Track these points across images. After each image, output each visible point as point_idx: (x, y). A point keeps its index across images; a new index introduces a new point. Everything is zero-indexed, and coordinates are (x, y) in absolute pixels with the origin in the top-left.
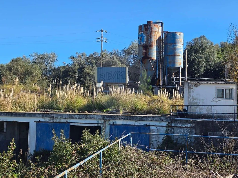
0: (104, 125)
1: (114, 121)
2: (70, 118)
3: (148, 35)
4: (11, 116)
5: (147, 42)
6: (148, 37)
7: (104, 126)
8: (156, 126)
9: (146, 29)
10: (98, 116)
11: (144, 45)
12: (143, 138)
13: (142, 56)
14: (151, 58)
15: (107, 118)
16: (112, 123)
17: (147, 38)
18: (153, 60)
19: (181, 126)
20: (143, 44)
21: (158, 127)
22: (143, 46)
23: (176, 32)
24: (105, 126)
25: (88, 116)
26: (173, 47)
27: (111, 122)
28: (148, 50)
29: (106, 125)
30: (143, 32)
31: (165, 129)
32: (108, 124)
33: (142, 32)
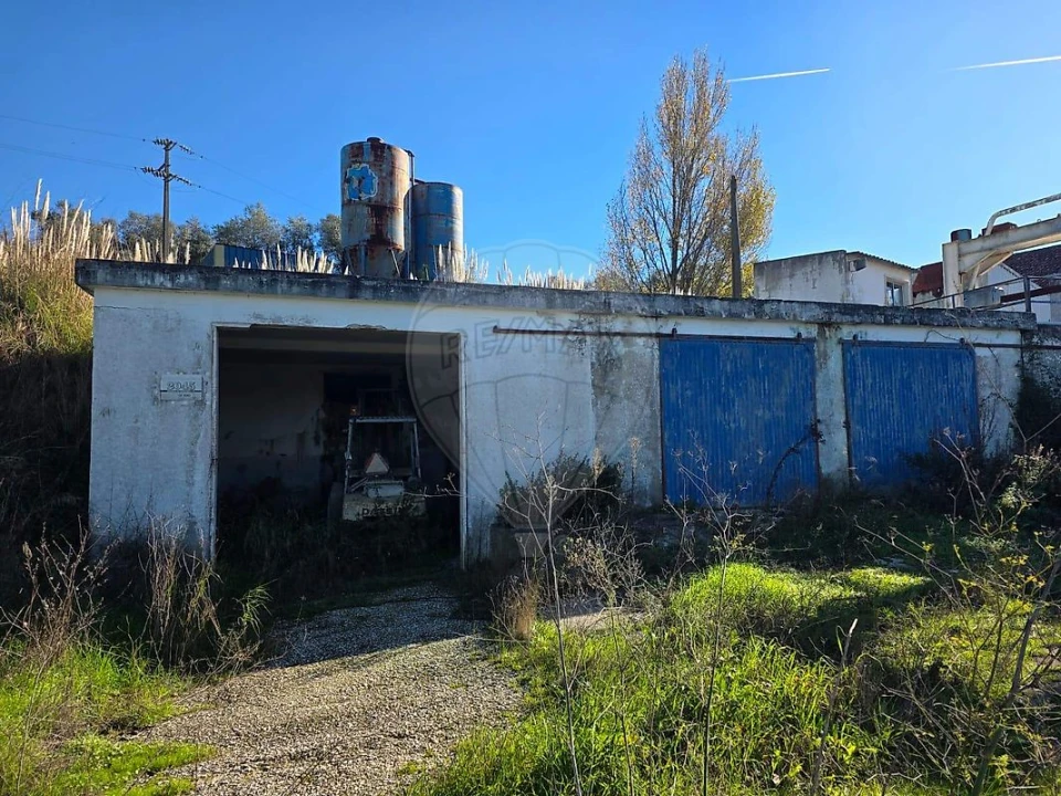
0: (822, 345)
1: (855, 330)
2: (686, 314)
3: (384, 174)
4: (353, 296)
5: (382, 194)
6: (385, 181)
7: (822, 349)
8: (989, 346)
9: (376, 156)
10: (808, 305)
11: (373, 203)
12: (959, 389)
13: (368, 236)
14: (394, 244)
15: (843, 314)
16: (851, 338)
17: (382, 184)
18: (398, 250)
19: (1055, 344)
20: (370, 199)
21: (996, 351)
22: (368, 205)
23: (451, 186)
24: (825, 352)
25: (767, 307)
26: (446, 224)
27: (847, 332)
28: (386, 221)
29: (828, 345)
30: (368, 163)
31: (1013, 356)
32: (835, 340)
33: (364, 165)
